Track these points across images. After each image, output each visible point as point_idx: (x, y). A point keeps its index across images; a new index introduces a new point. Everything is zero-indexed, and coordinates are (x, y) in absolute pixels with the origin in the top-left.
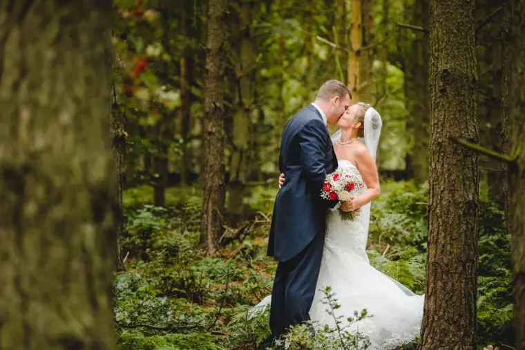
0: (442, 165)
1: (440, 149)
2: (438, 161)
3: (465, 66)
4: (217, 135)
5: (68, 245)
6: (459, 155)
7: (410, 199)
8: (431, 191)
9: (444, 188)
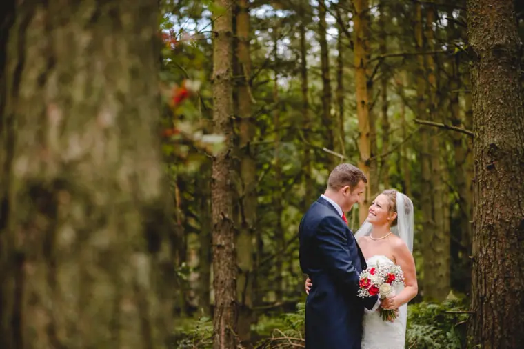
0: (495, 251)
1: (491, 233)
2: (489, 246)
3: (515, 139)
4: (227, 248)
5: (116, 281)
6: (513, 238)
7: (435, 312)
8: (483, 280)
9: (498, 276)
